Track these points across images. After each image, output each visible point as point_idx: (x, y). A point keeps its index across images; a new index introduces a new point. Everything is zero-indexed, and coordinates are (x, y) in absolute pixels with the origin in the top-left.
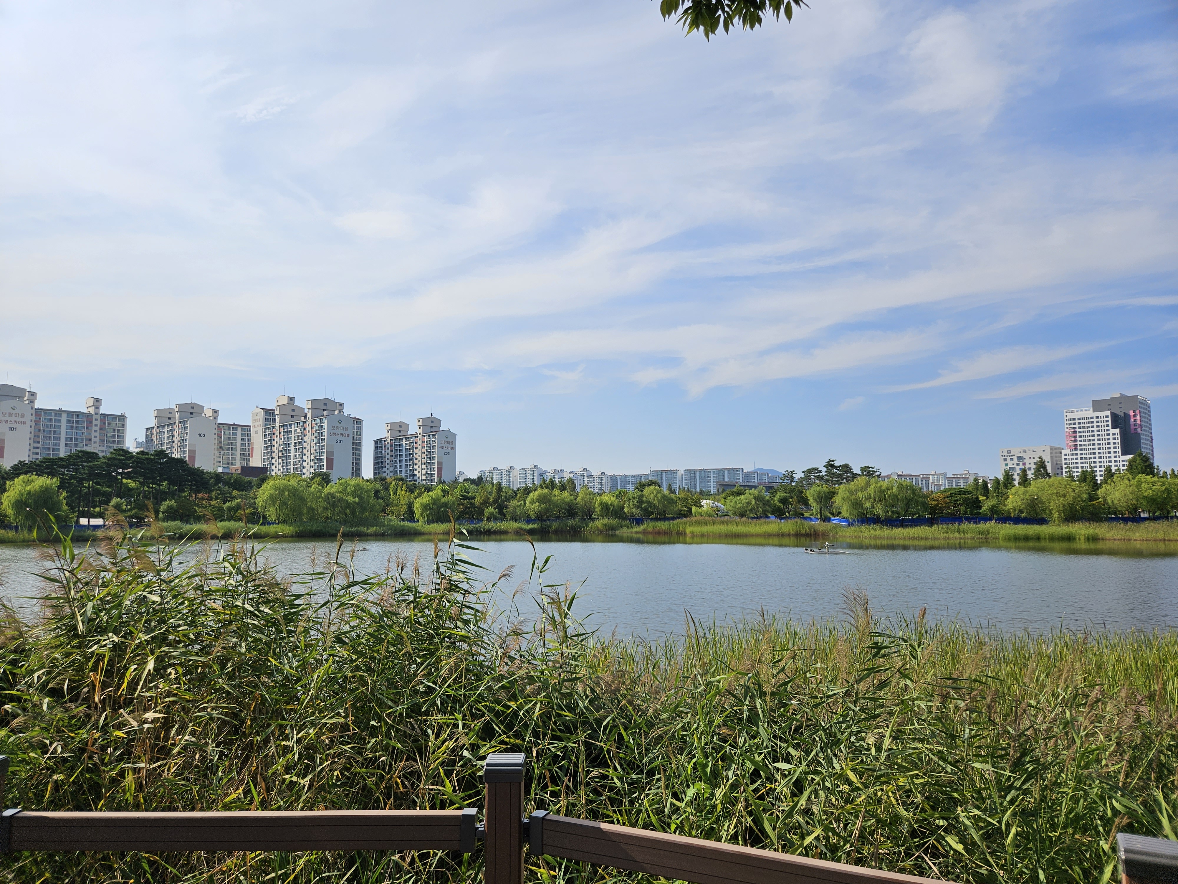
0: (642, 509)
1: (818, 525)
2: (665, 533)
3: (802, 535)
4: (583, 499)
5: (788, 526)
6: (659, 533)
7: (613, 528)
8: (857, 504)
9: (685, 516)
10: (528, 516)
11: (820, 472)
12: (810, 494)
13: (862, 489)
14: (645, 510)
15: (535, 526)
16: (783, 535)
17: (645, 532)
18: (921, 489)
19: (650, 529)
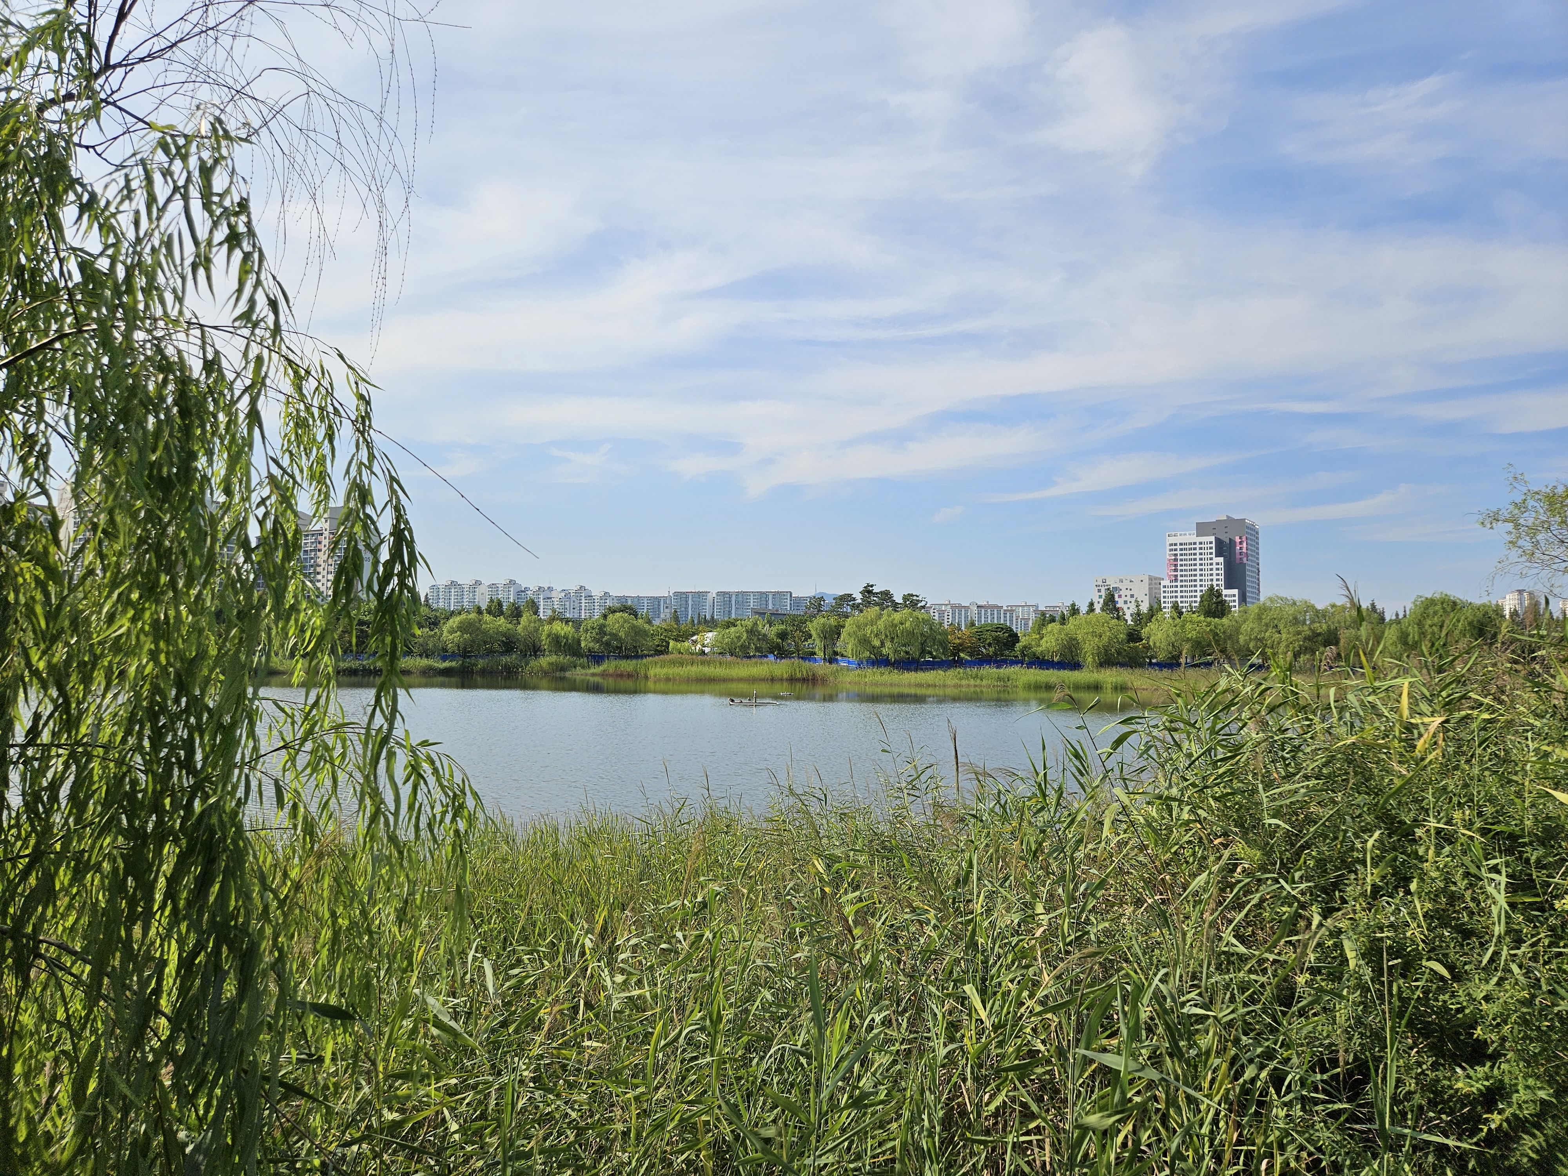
0: (602, 643)
1: (820, 667)
2: (629, 676)
3: (798, 680)
4: (525, 628)
5: (781, 667)
6: (621, 676)
7: (563, 669)
8: (864, 642)
9: (660, 653)
10: (445, 650)
11: (854, 599)
12: (814, 627)
13: (873, 623)
14: (608, 644)
16: (773, 680)
17: (604, 675)
18: (941, 624)
19: (611, 671)
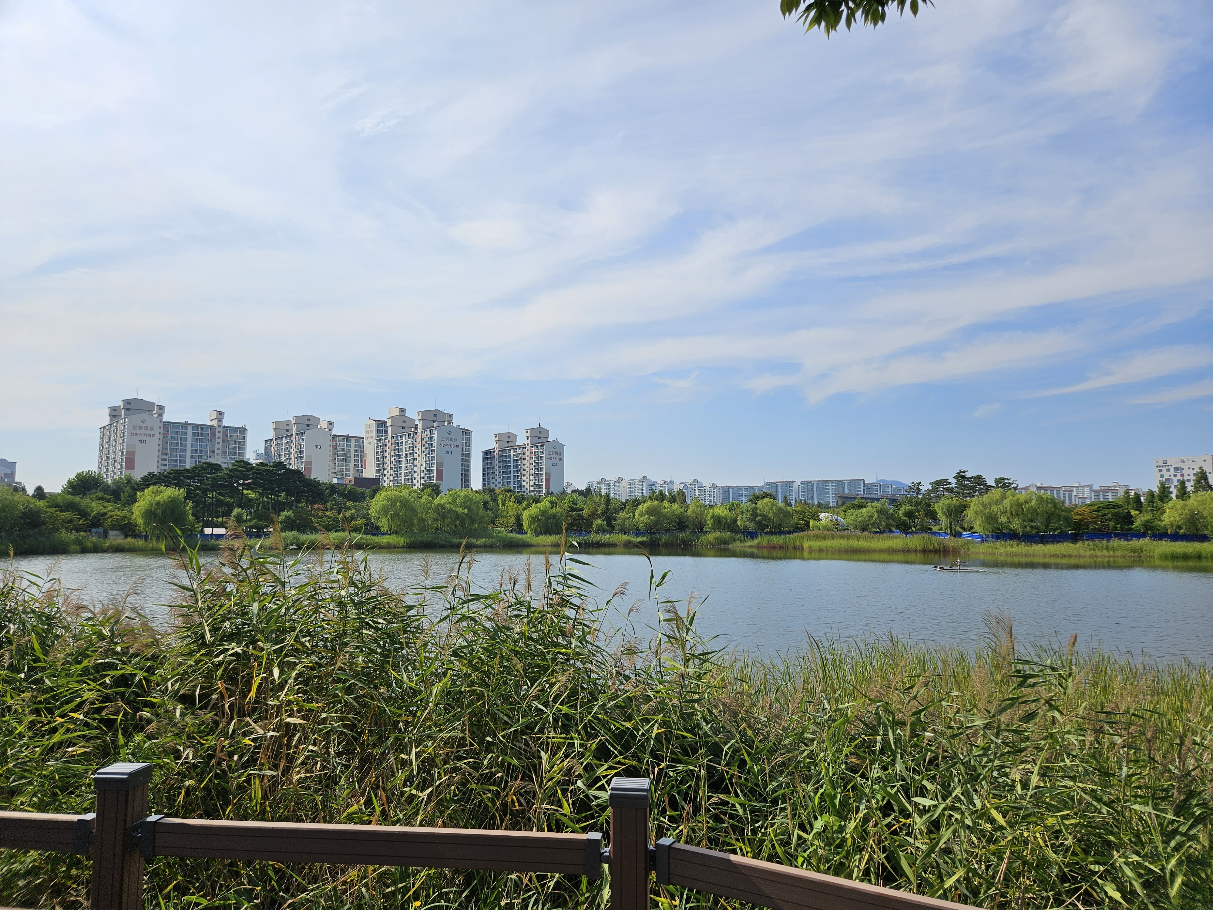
0: (756, 523)
1: (950, 541)
2: (781, 548)
3: (930, 551)
4: (693, 511)
5: (914, 541)
6: (774, 547)
7: (726, 542)
8: (991, 519)
9: (802, 530)
10: (637, 529)
11: (950, 483)
12: (939, 507)
13: (997, 503)
14: (760, 523)
15: (645, 539)
16: (908, 551)
17: (759, 547)
18: (1063, 502)
19: (765, 543)
